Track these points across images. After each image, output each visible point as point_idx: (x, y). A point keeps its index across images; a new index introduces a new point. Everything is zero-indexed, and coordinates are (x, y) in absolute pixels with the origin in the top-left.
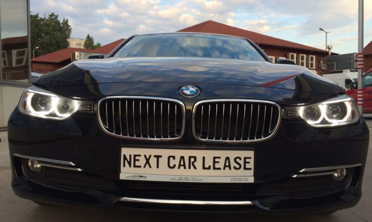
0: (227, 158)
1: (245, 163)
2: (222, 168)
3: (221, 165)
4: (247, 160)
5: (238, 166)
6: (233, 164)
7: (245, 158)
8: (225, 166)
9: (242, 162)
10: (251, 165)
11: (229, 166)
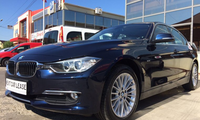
0: (21, 84)
1: (25, 87)
2: (20, 88)
3: (19, 87)
4: (25, 86)
5: (23, 88)
6: (22, 87)
7: (25, 85)
8: (20, 87)
9: (24, 86)
10: (26, 88)
11: (21, 88)
